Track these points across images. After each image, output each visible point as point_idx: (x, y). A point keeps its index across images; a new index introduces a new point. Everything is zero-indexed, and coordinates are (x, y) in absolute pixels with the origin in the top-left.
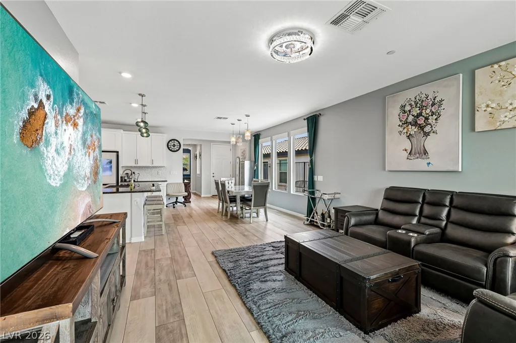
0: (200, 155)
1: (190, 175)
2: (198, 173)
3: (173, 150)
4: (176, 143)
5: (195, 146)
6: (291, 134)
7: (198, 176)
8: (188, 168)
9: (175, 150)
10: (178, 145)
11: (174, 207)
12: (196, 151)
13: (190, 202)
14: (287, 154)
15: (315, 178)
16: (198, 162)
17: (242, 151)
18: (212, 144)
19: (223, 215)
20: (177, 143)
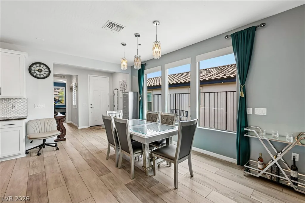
0: (77, 87)
1: (65, 106)
2: (74, 104)
3: (38, 76)
4: (43, 68)
5: (70, 77)
6: (196, 59)
7: (74, 107)
8: (62, 99)
9: (42, 76)
10: (47, 70)
11: (39, 154)
12: (71, 83)
13: (65, 139)
14: (190, 85)
15: (249, 111)
16: (74, 93)
17: (121, 83)
18: (89, 75)
19: (119, 165)
20: (45, 67)
